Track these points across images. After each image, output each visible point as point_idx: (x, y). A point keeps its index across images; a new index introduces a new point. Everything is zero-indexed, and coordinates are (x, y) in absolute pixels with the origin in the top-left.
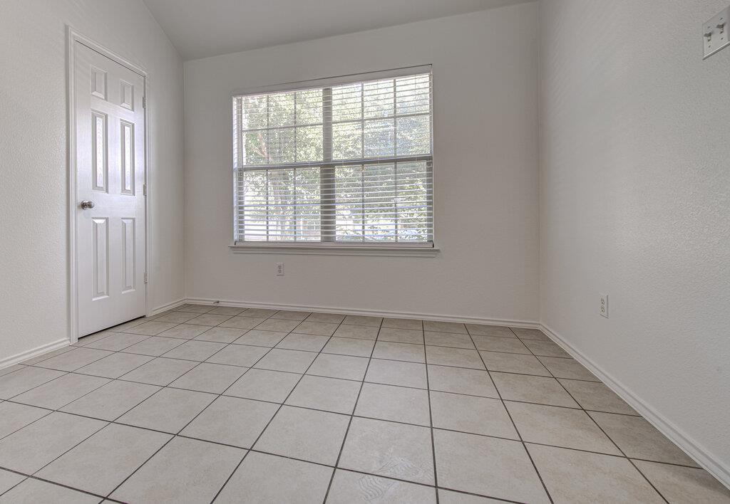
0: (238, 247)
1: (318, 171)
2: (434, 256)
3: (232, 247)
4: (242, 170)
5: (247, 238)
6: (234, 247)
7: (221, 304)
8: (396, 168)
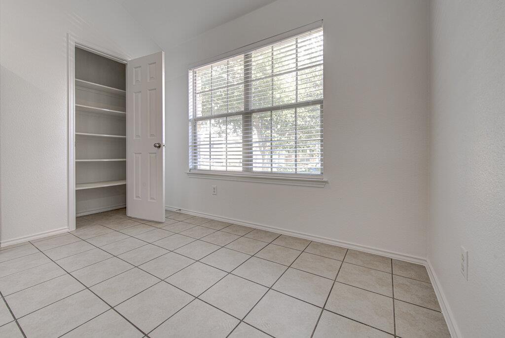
0: (191, 173)
1: (241, 117)
2: (323, 186)
3: (188, 173)
4: (196, 120)
5: (199, 167)
6: (189, 173)
7: (181, 212)
8: (296, 112)
